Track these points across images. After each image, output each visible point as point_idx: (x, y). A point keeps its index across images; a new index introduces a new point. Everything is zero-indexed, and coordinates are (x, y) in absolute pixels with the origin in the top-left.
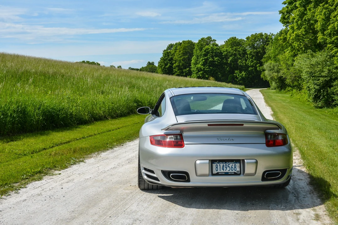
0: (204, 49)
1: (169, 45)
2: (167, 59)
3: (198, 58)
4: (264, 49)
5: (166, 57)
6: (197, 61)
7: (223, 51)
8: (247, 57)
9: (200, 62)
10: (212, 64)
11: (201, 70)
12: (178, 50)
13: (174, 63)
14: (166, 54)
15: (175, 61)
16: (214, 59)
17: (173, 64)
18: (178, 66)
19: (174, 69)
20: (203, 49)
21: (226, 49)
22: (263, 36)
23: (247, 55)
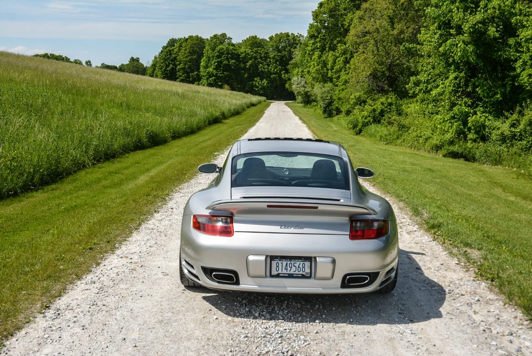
0: (218, 48)
1: (170, 40)
2: (168, 58)
3: (209, 60)
4: (290, 53)
5: (167, 55)
6: (209, 63)
7: (241, 52)
8: (270, 62)
9: (212, 65)
10: (227, 68)
11: (213, 76)
12: (184, 48)
13: (179, 65)
14: (167, 52)
15: (179, 62)
16: (229, 62)
17: (176, 66)
18: (183, 69)
19: (178, 72)
20: (216, 49)
21: (244, 50)
22: (289, 36)
23: (269, 60)
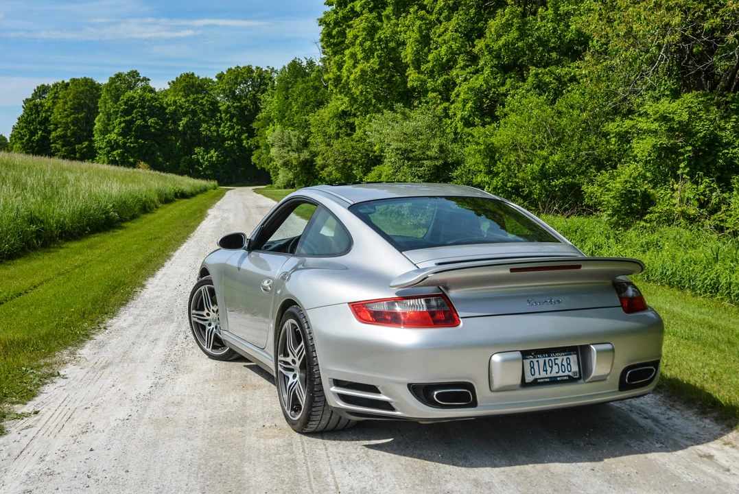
1: (38, 87)
2: (34, 120)
3: (109, 120)
4: (255, 101)
5: (32, 115)
6: (109, 125)
7: (167, 103)
8: (221, 118)
9: (114, 127)
10: (143, 132)
11: (118, 147)
12: (61, 101)
13: (53, 131)
14: (31, 109)
15: (54, 124)
16: (147, 122)
17: (49, 132)
18: (63, 137)
19: (53, 143)
20: (122, 98)
21: (173, 98)
22: (252, 72)
23: (219, 114)
